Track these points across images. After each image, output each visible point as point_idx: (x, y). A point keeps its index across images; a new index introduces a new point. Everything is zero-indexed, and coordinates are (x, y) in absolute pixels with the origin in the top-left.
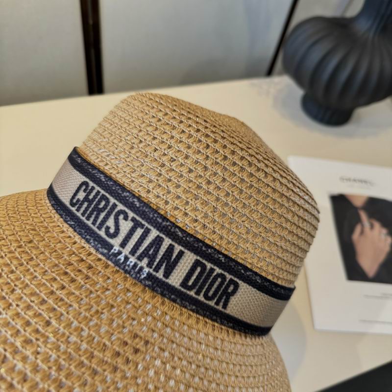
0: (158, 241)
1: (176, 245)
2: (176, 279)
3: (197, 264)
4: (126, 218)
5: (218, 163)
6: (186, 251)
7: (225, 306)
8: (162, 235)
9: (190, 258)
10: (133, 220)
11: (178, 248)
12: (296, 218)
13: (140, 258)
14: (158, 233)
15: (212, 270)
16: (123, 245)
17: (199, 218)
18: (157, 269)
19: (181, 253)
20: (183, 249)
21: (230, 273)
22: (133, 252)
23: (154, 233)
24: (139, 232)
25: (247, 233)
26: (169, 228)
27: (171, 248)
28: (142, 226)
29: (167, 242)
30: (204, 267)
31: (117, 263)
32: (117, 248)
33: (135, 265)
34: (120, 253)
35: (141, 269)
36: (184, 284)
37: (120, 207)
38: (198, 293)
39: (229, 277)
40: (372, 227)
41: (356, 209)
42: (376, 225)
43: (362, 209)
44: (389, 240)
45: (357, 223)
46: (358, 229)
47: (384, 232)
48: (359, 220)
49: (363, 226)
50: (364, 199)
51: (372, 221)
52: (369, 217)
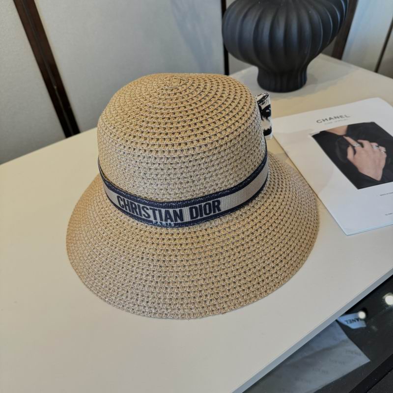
0: (167, 213)
1: (176, 209)
2: (187, 218)
3: (191, 210)
4: (147, 209)
6: (182, 209)
7: (219, 211)
8: (167, 210)
9: (186, 211)
10: (151, 209)
11: (178, 210)
13: (166, 220)
14: (165, 210)
15: (200, 206)
16: (155, 219)
17: (177, 192)
18: (176, 220)
19: (181, 211)
20: (180, 209)
21: (210, 200)
22: (161, 219)
23: (163, 211)
24: (157, 213)
26: (168, 205)
27: (175, 212)
28: (156, 210)
29: (171, 211)
30: (196, 208)
31: (158, 226)
32: (154, 221)
33: (167, 224)
34: (157, 222)
35: (170, 224)
36: (192, 217)
37: (141, 205)
38: (202, 215)
39: (211, 202)
40: (362, 145)
41: (341, 136)
42: (366, 143)
43: (346, 135)
44: (383, 149)
45: (348, 146)
46: (350, 151)
47: (375, 144)
48: (348, 144)
49: (353, 147)
50: (345, 128)
51: (360, 141)
52: (356, 140)
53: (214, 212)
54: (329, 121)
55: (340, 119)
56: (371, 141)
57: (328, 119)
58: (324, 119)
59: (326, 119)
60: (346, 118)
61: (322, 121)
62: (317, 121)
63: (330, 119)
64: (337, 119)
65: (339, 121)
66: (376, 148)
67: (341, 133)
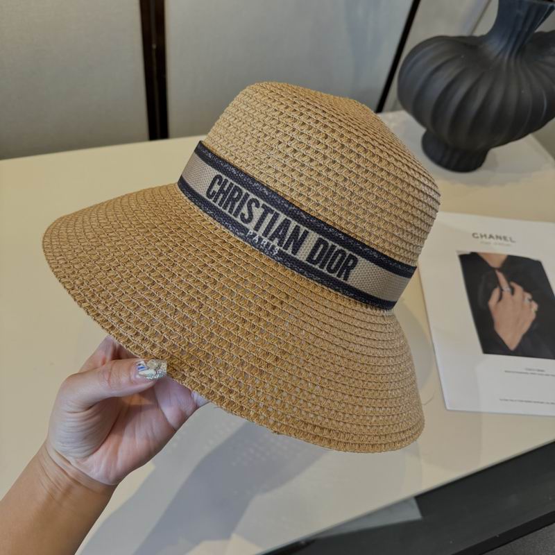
0: (286, 224)
1: (301, 226)
2: (302, 255)
3: (320, 242)
4: (257, 206)
5: (336, 151)
6: (310, 231)
7: (346, 278)
8: (288, 218)
9: (313, 237)
10: (264, 206)
11: (303, 229)
12: (411, 199)
13: (271, 239)
14: (286, 217)
15: (333, 247)
16: (257, 228)
17: (320, 202)
18: (286, 247)
19: (306, 233)
20: (307, 229)
21: (349, 249)
22: (265, 234)
23: (282, 217)
24: (270, 217)
25: (364, 214)
26: (295, 212)
27: (297, 229)
28: (272, 211)
29: (294, 224)
30: (326, 244)
31: (253, 244)
32: (252, 231)
33: (268, 245)
34: (254, 235)
35: (273, 247)
36: (310, 259)
37: (252, 196)
38: (322, 267)
39: (348, 252)
40: (513, 291)
41: (493, 269)
42: (519, 289)
43: (500, 270)
44: (535, 306)
45: (495, 287)
46: (496, 294)
47: (528, 296)
48: (497, 283)
49: (502, 290)
50: (503, 258)
51: (513, 284)
52: (509, 280)
53: (339, 276)
54: (488, 240)
55: (503, 241)
56: (526, 290)
57: (488, 236)
58: (483, 234)
59: (485, 236)
60: (510, 243)
61: (479, 236)
62: (473, 234)
63: (491, 237)
64: (499, 241)
65: (500, 244)
66: (527, 302)
67: (495, 263)
